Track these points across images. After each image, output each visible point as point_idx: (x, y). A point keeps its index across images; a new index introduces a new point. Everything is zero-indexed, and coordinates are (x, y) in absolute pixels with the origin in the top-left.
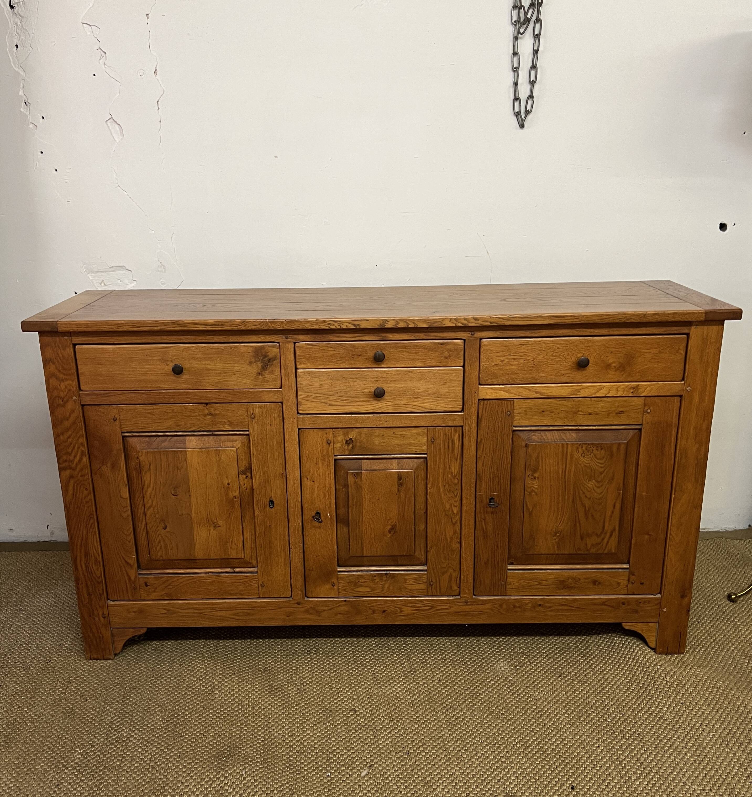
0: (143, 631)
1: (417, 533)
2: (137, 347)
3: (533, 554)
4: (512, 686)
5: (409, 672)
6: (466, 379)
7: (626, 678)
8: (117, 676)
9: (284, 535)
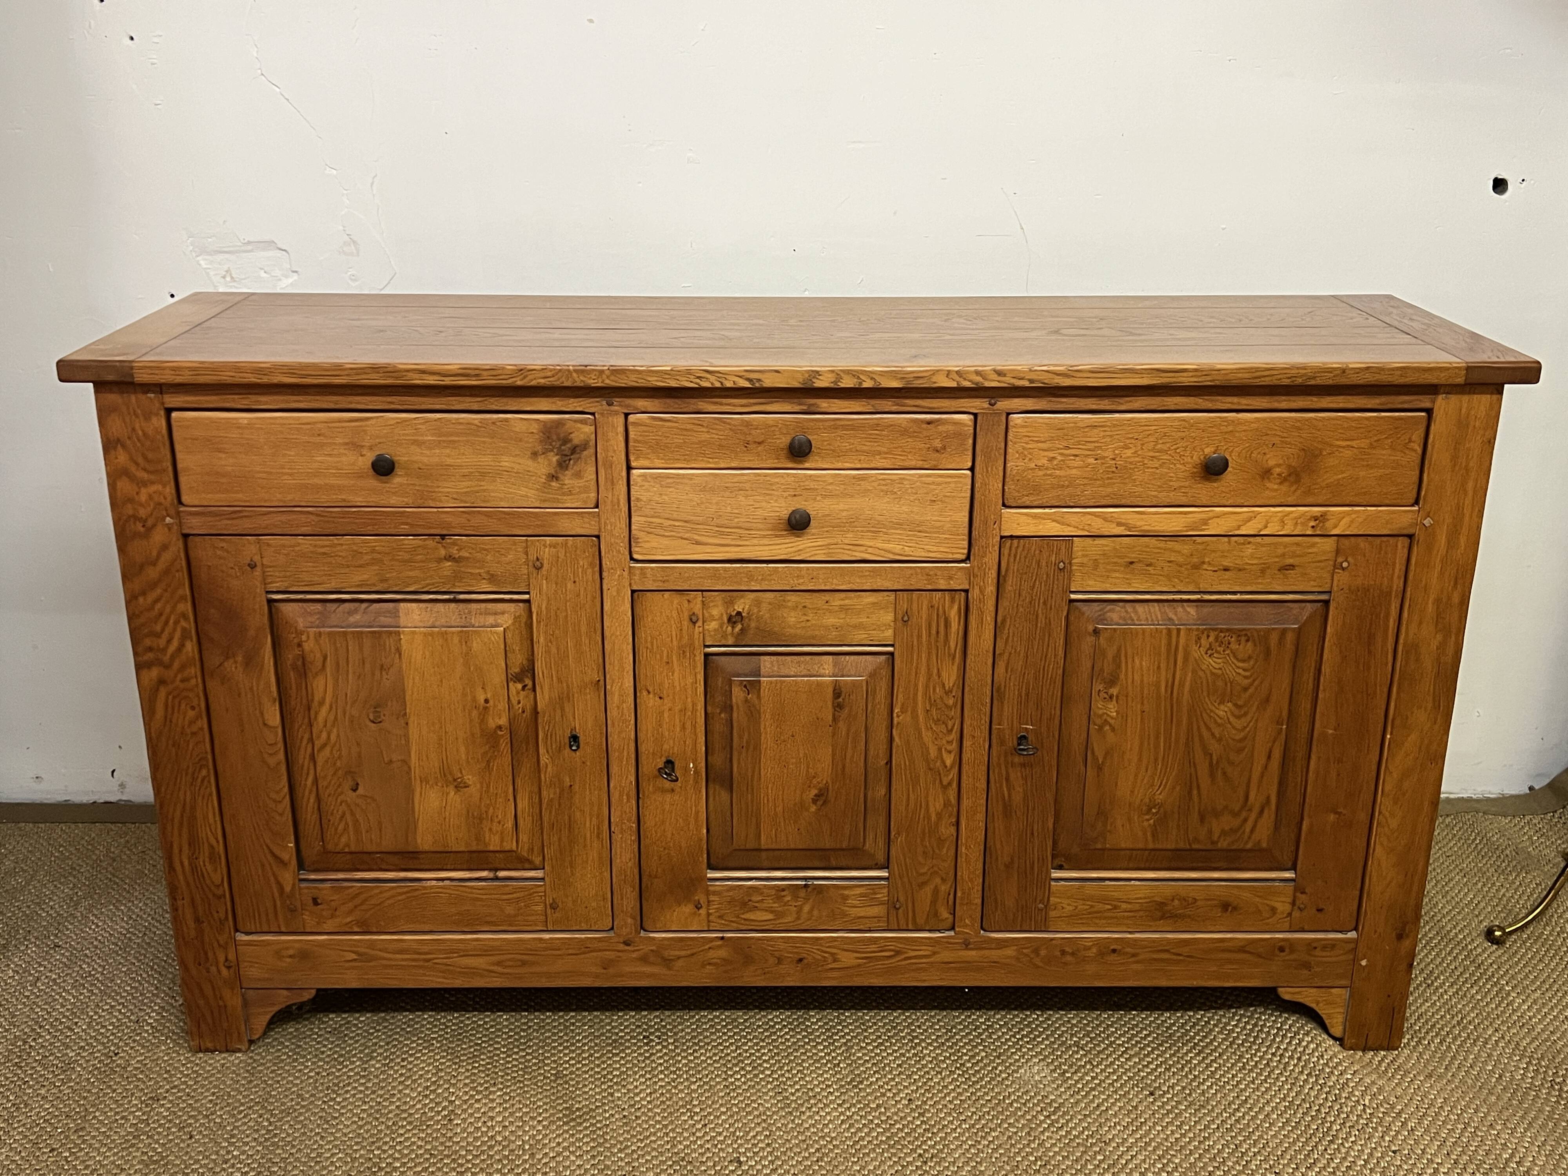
0: (307, 996)
1: (869, 804)
2: (299, 418)
3: (1103, 850)
4: (1054, 1114)
5: (849, 1083)
6: (977, 495)
7: (1284, 1099)
8: (255, 1087)
9: (600, 805)
